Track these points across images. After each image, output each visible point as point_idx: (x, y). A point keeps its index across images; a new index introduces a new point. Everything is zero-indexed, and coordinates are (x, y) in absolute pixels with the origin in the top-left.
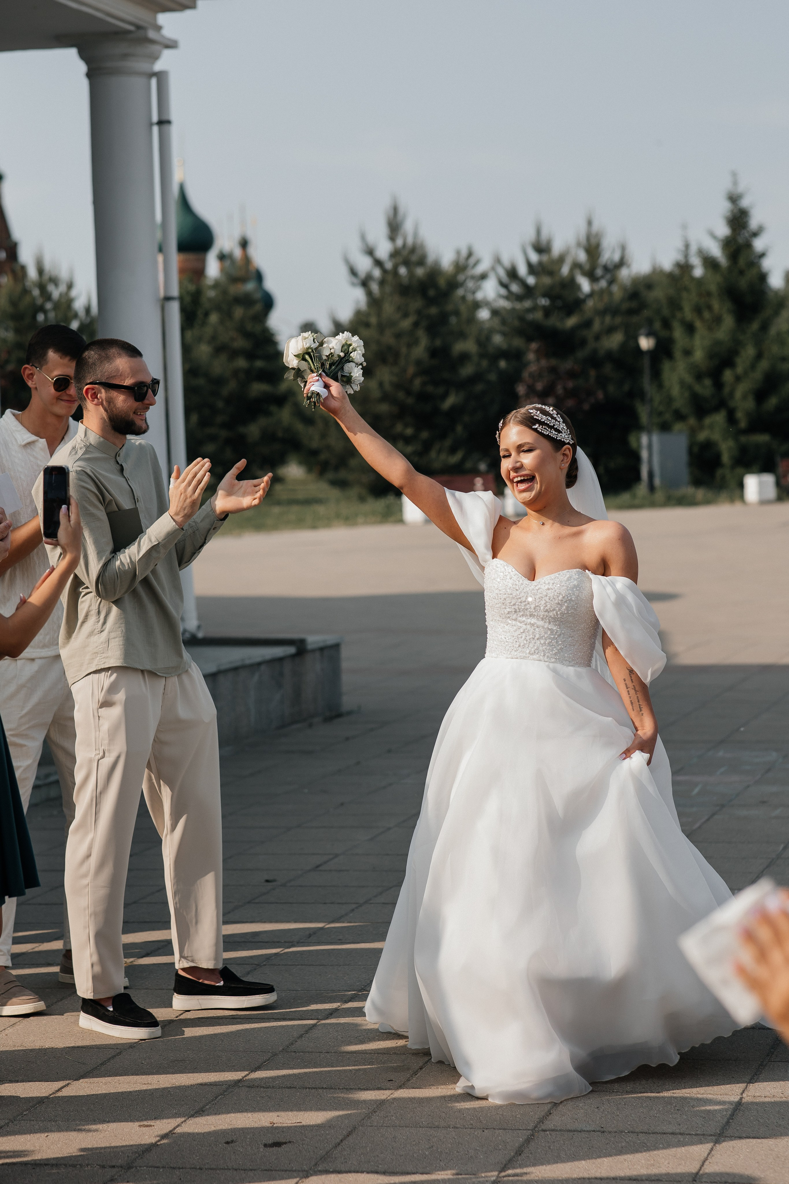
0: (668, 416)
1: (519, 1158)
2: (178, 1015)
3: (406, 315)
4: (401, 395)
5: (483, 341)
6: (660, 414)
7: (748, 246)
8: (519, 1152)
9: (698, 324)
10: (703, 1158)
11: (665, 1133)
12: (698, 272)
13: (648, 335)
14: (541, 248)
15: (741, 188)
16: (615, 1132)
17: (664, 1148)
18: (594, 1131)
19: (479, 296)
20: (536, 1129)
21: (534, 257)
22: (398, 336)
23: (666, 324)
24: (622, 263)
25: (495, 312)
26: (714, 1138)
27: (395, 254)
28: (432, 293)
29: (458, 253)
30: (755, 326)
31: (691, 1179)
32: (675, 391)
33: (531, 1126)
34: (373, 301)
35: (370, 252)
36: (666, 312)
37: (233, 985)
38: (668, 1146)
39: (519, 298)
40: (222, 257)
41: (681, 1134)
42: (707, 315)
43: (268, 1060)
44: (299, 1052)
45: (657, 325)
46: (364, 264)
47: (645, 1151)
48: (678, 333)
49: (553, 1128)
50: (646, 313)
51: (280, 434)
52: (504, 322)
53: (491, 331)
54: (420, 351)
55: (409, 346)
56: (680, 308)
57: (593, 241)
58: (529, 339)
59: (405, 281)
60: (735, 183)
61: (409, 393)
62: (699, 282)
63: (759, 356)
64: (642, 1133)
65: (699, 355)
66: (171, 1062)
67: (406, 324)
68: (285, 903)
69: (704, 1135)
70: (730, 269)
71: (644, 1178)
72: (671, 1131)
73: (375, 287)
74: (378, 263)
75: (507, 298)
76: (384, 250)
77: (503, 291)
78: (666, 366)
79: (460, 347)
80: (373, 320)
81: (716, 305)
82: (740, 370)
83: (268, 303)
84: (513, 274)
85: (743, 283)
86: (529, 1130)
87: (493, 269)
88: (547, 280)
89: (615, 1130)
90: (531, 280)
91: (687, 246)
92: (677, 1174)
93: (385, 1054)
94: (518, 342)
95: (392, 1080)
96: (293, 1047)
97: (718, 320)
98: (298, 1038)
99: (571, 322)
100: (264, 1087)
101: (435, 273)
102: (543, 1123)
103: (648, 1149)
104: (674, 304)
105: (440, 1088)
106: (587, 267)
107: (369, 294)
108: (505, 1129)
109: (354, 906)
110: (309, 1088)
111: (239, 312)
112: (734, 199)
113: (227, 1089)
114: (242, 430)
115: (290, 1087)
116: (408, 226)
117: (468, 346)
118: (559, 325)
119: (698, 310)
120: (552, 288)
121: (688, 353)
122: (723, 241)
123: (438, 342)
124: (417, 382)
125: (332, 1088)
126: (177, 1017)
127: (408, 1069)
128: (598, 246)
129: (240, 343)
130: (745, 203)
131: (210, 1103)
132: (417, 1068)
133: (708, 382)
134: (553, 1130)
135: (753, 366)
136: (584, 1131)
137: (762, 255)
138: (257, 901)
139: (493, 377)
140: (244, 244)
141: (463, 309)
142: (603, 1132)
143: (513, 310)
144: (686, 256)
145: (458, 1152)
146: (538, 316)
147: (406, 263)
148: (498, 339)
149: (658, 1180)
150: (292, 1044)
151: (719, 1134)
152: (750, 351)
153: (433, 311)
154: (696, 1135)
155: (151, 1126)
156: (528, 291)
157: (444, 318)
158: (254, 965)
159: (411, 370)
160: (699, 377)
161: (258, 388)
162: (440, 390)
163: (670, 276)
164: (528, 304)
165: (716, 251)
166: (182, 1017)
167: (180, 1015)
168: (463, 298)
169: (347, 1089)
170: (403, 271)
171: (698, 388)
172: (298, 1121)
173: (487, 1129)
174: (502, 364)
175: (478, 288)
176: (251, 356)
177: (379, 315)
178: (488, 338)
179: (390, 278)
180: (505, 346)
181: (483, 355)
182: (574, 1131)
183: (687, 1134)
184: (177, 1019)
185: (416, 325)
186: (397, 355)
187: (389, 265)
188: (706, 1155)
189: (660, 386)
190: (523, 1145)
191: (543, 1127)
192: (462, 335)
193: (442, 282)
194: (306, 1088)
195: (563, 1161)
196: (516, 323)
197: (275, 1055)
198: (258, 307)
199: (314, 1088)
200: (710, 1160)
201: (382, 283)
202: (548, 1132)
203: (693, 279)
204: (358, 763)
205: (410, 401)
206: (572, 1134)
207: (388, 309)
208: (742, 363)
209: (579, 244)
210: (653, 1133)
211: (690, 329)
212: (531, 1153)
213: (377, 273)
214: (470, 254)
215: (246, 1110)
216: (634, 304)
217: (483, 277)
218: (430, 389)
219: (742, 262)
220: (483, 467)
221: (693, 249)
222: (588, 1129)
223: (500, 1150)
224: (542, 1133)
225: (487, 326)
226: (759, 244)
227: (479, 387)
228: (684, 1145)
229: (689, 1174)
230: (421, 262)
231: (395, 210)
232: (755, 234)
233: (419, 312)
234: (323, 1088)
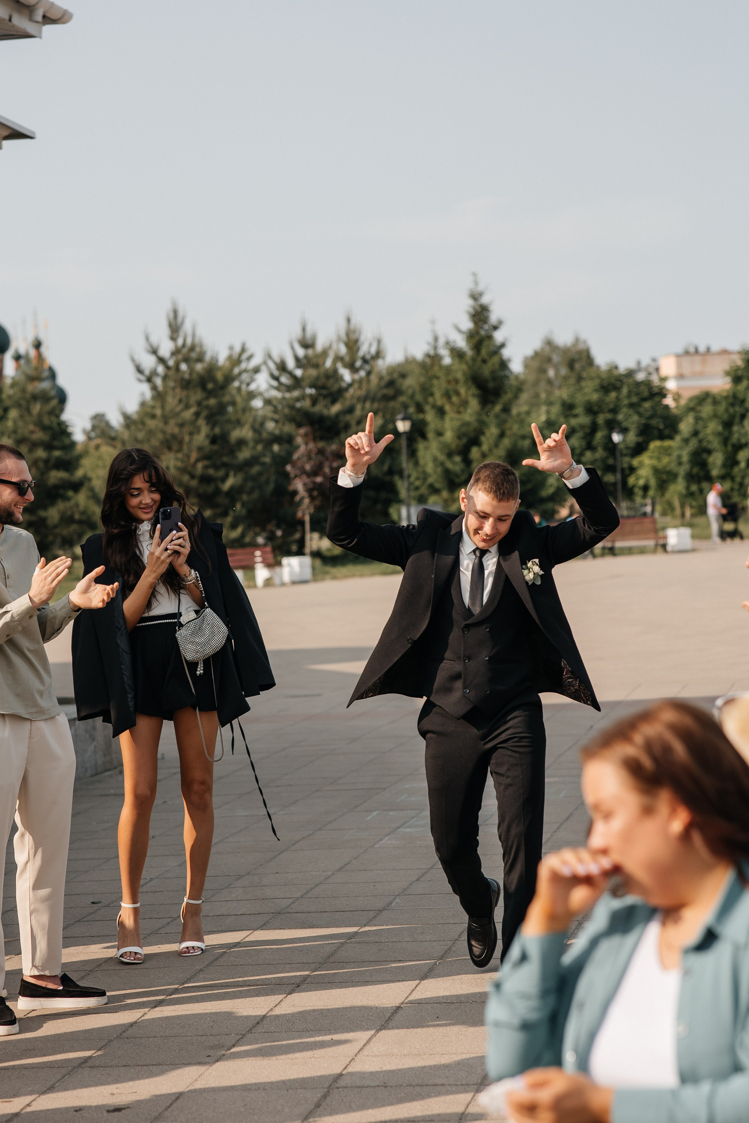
0: (424, 490)
1: (318, 1110)
2: (26, 1014)
3: (187, 407)
4: (186, 478)
5: (258, 428)
6: (417, 488)
7: (490, 337)
8: (318, 1105)
9: (447, 408)
10: (467, 1102)
11: (436, 1085)
12: (447, 361)
13: (404, 419)
14: (307, 344)
15: (481, 288)
16: (396, 1086)
17: (436, 1096)
18: (378, 1086)
19: (253, 387)
20: (331, 1087)
21: (301, 352)
22: (181, 425)
23: (420, 409)
24: (378, 355)
25: (268, 402)
26: (476, 1087)
27: (175, 353)
28: (210, 386)
29: (231, 348)
30: (498, 408)
31: (457, 1118)
32: (430, 468)
33: (327, 1085)
34: (159, 396)
35: (154, 352)
36: (419, 397)
37: (71, 989)
38: (439, 1094)
39: (289, 389)
40: (17, 358)
41: (449, 1085)
42: (455, 399)
43: (105, 1045)
44: (131, 1038)
45: (411, 410)
46: (149, 362)
47: (420, 1099)
48: (430, 416)
49: (345, 1085)
50: (402, 399)
51: (77, 516)
52: (276, 411)
53: (265, 419)
54: (201, 438)
55: (191, 434)
56: (432, 394)
57: (353, 337)
58: (299, 425)
59: (187, 376)
60: (476, 283)
61: (193, 477)
62: (448, 370)
63: (502, 435)
64: (417, 1085)
65: (449, 436)
66: (23, 1051)
67: (188, 414)
68: (110, 920)
69: (467, 1085)
70: (474, 360)
71: (420, 1119)
72: (440, 1083)
73: (158, 382)
74: (162, 360)
75: (277, 389)
76: (166, 348)
77: (275, 383)
78: (421, 446)
79: (236, 434)
80: (158, 412)
81: (462, 391)
82: (485, 447)
83: (62, 397)
84: (282, 367)
85: (486, 371)
86: (325, 1088)
87: (265, 363)
88: (313, 372)
89: (395, 1084)
90: (299, 373)
91: (436, 339)
92: (446, 1115)
93: (202, 1035)
94: (288, 428)
95: (210, 1056)
96: (125, 1034)
97: (465, 403)
98: (129, 1027)
99: (336, 408)
100: (103, 1067)
101: (212, 369)
102: (336, 1082)
103: (423, 1098)
104: (426, 391)
105: (251, 1060)
106: (347, 359)
107: (154, 388)
108: (305, 1088)
109: (169, 920)
110: (141, 1066)
111: (37, 408)
112: (475, 296)
113: (72, 1069)
114: (42, 513)
115: (125, 1066)
116: (187, 327)
117: (245, 432)
118: (325, 412)
119: (447, 395)
120: (318, 378)
121: (440, 434)
122: (466, 333)
123: (217, 430)
124: (200, 466)
125: (160, 1065)
126: (25, 1016)
127: (223, 1047)
128: (356, 341)
129: (39, 435)
130: (485, 300)
131: (59, 1081)
132: (230, 1045)
133: (458, 459)
134: (345, 1087)
135: (496, 445)
136: (371, 1087)
137: (503, 345)
138: (85, 919)
139: (267, 460)
140: (38, 345)
141: (238, 399)
142: (386, 1087)
143: (284, 398)
144: (435, 348)
145: (267, 1107)
146: (306, 404)
147: (186, 360)
148: (270, 426)
149: (431, 1121)
150: (124, 1032)
151: (480, 1084)
152: (493, 431)
153: (212, 402)
154: (462, 1085)
155: (11, 1101)
156: (297, 383)
157: (222, 408)
158: (87, 971)
159: (194, 456)
160: (450, 455)
161: (56, 476)
162: (221, 473)
163: (423, 365)
164: (296, 393)
165: (461, 343)
166: (29, 1015)
167: (28, 1014)
168: (239, 389)
169: (173, 1065)
170: (184, 367)
171: (449, 465)
172: (134, 1091)
173: (290, 1089)
174: (276, 448)
175: (252, 380)
176: (49, 447)
177: (163, 407)
178: (262, 424)
179: (171, 373)
180: (277, 432)
181: (257, 442)
182: (362, 1087)
183: (454, 1085)
184: (25, 1017)
185: (197, 414)
186: (181, 442)
187: (171, 363)
188: (469, 1100)
189: (416, 463)
190: (321, 1100)
191: (337, 1085)
192: (239, 423)
193: (219, 376)
194: (139, 1066)
195: (354, 1111)
196: (287, 411)
197: (110, 1041)
198: (54, 402)
199: (145, 1065)
200: (473, 1103)
201: (165, 378)
202: (341, 1089)
203: (441, 367)
204: (165, 802)
205: (194, 483)
206: (360, 1089)
207: (171, 401)
208: (487, 442)
209: (339, 339)
210: (427, 1085)
211: (441, 412)
212: (328, 1106)
213: (161, 369)
214: (243, 350)
215: (90, 1085)
216: (390, 392)
217: (257, 370)
218: (211, 472)
219: (484, 352)
220: (260, 540)
221: (442, 341)
222: (373, 1085)
223: (302, 1104)
224: (336, 1090)
225: (261, 413)
226: (499, 336)
227: (256, 469)
228: (452, 1093)
229: (456, 1114)
230: (200, 359)
231: (175, 312)
232: (495, 328)
233: (199, 404)
234: (153, 1065)
